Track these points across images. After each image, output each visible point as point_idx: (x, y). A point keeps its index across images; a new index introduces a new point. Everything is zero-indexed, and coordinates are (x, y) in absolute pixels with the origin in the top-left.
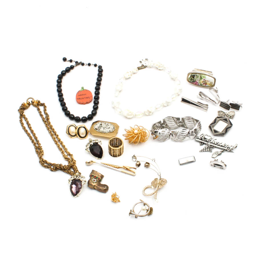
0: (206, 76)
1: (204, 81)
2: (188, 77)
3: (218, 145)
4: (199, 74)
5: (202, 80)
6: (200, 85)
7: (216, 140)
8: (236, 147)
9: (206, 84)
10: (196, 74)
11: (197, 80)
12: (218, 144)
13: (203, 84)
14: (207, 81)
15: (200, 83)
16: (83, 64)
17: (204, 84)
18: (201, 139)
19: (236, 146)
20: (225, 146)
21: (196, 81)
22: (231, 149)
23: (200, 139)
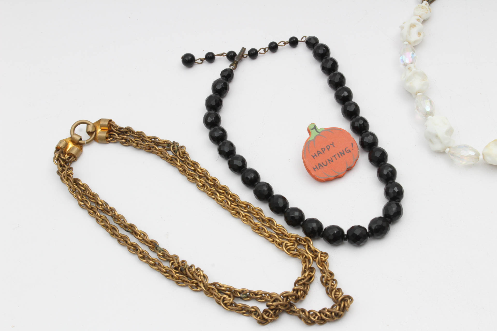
16: (253, 54)
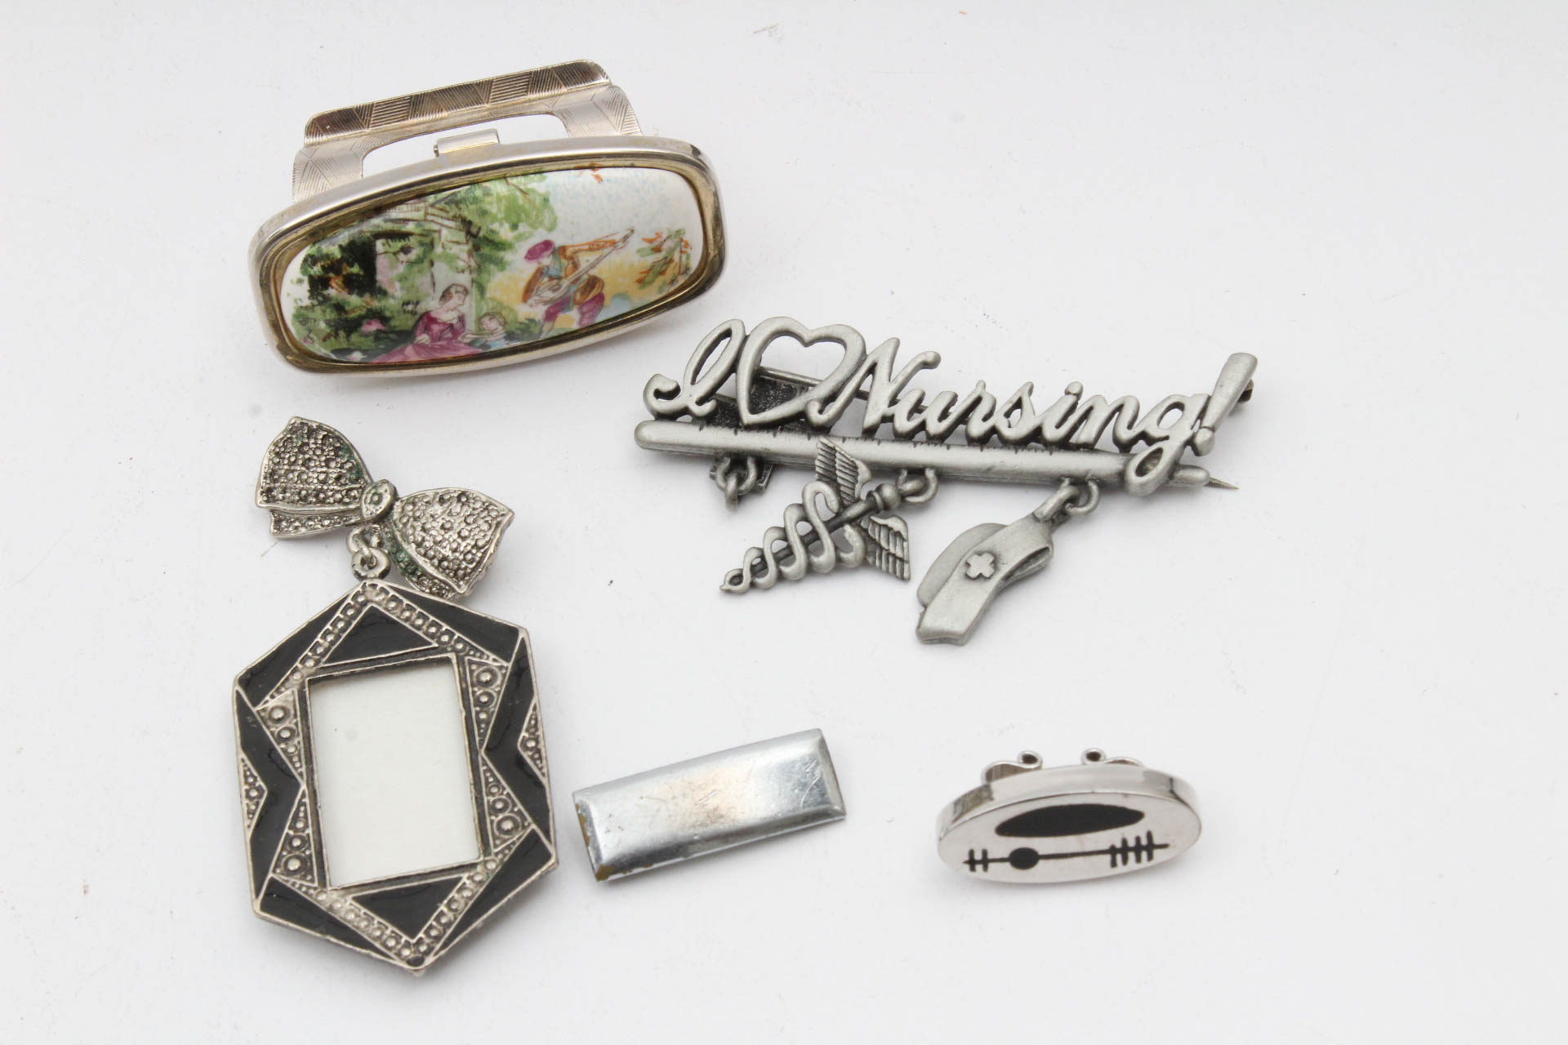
0: (535, 184)
1: (546, 260)
2: (288, 310)
3: (983, 441)
4: (416, 192)
5: (519, 268)
6: (510, 336)
7: (926, 365)
8: (1246, 395)
9: (592, 291)
10: (377, 223)
11: (431, 304)
12: (977, 427)
13: (551, 316)
14: (594, 246)
15: (492, 315)
17: (556, 309)
18: (724, 414)
19: (1231, 389)
20: (1085, 434)
21: (427, 320)
22: (1170, 450)
23: (709, 420)
